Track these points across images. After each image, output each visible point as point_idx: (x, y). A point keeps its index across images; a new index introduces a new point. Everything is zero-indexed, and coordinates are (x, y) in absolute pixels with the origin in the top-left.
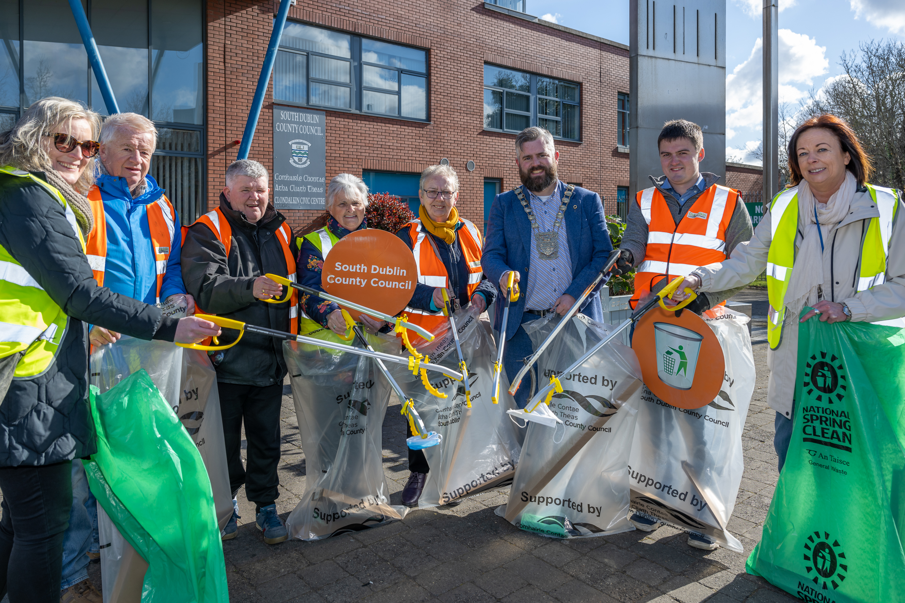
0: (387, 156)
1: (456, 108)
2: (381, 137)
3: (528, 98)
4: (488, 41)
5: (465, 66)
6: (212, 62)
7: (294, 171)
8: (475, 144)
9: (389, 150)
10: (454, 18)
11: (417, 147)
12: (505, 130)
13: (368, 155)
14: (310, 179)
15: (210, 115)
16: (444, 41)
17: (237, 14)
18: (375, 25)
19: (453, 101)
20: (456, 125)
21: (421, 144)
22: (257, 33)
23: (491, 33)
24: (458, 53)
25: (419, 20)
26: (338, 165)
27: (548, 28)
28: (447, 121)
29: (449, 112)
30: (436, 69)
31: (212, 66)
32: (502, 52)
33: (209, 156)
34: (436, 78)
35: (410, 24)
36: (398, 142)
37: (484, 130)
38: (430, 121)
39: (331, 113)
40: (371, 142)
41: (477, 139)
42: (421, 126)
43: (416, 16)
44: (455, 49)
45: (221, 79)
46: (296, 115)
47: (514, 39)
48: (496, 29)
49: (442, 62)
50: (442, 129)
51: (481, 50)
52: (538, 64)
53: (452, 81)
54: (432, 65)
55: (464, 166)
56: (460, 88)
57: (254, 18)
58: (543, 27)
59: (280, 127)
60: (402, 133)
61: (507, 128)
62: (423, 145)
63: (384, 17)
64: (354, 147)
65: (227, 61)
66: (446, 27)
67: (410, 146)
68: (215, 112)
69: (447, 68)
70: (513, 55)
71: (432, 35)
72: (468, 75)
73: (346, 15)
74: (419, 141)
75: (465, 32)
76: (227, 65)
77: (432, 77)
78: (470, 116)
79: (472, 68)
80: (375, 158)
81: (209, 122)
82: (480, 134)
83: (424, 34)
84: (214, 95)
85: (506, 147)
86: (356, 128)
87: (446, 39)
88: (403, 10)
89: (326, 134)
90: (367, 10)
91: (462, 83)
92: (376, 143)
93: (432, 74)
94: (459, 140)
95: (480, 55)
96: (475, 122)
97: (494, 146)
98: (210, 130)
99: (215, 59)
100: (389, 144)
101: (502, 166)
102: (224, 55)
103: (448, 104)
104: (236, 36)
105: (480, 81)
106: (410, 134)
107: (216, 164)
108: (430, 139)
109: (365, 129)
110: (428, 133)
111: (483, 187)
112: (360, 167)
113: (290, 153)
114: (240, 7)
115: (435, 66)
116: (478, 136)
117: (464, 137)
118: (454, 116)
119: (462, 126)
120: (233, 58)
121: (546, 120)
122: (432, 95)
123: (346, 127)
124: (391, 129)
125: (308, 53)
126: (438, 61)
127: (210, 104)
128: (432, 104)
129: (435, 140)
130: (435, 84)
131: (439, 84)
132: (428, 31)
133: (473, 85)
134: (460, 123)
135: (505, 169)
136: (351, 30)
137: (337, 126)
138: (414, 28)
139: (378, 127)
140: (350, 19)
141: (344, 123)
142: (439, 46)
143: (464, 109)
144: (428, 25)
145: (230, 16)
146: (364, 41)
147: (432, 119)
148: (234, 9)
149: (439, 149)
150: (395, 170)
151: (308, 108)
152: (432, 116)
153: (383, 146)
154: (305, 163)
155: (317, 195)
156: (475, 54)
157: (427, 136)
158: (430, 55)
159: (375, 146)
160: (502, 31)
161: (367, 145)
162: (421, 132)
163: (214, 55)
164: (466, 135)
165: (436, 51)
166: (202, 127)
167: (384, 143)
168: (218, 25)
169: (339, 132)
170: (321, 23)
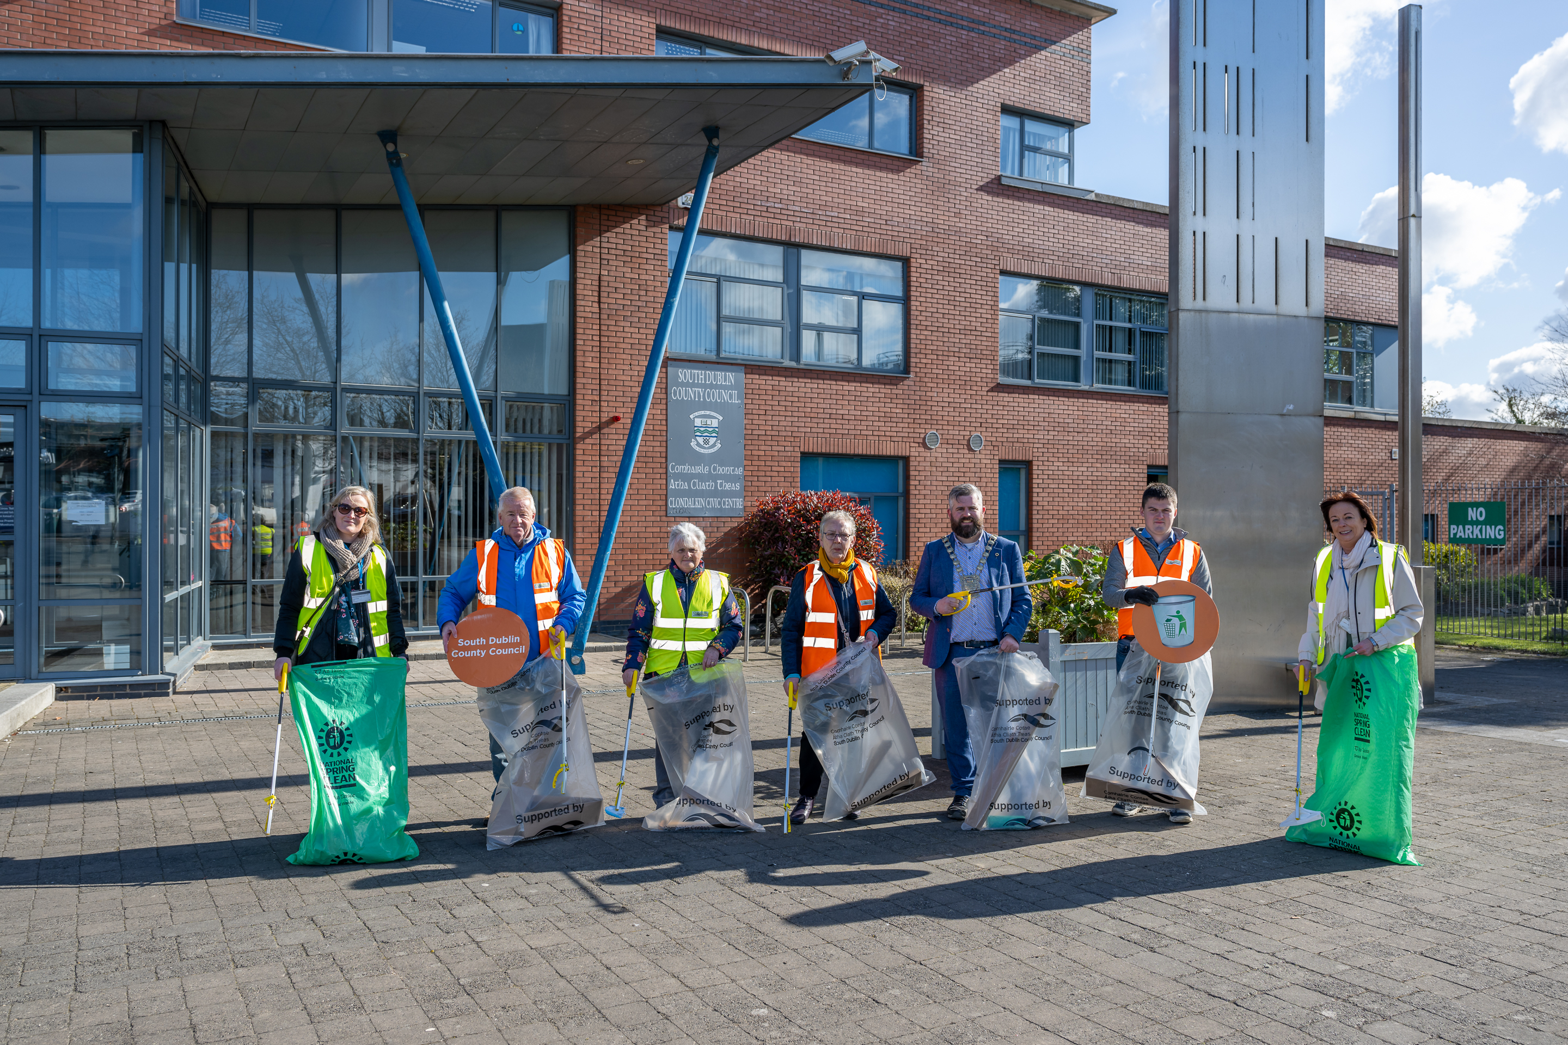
0: (838, 431)
1: (951, 349)
2: (830, 401)
3: (1077, 326)
4: (1007, 237)
5: (967, 281)
6: (582, 303)
7: (698, 459)
8: (984, 407)
9: (843, 422)
10: (950, 205)
11: (888, 415)
12: (1037, 381)
13: (809, 430)
14: (721, 470)
15: (578, 380)
16: (932, 244)
17: (617, 230)
18: (822, 228)
19: (946, 339)
20: (953, 377)
21: (893, 410)
22: (645, 255)
23: (1013, 224)
24: (956, 261)
25: (892, 214)
26: (763, 448)
27: (1113, 207)
28: (937, 371)
29: (940, 358)
30: (919, 289)
31: (582, 308)
32: (1031, 254)
33: (577, 440)
34: (918, 304)
35: (877, 221)
36: (857, 408)
37: (999, 384)
38: (908, 373)
39: (753, 368)
40: (814, 410)
41: (988, 398)
42: (893, 382)
43: (887, 208)
44: (951, 256)
45: (595, 327)
46: (700, 374)
47: (1053, 231)
48: (1021, 217)
49: (930, 276)
50: (929, 385)
51: (995, 253)
52: (1094, 268)
53: (945, 307)
54: (912, 284)
55: (965, 442)
56: (959, 318)
57: (642, 233)
58: (1104, 206)
59: (678, 394)
60: (863, 394)
61: (1039, 377)
62: (898, 411)
63: (836, 214)
64: (788, 419)
65: (603, 300)
66: (935, 221)
67: (876, 414)
68: (586, 375)
69: (937, 287)
70: (1051, 257)
71: (912, 236)
72: (973, 296)
73: (777, 216)
74: (891, 405)
75: (968, 226)
76: (602, 306)
77: (913, 303)
78: (976, 361)
79: (979, 283)
80: (820, 435)
81: (578, 391)
82: (992, 390)
83: (900, 234)
84: (584, 351)
85: (1037, 410)
86: (791, 389)
87: (935, 239)
88: (866, 200)
89: (746, 401)
90: (809, 206)
91: (963, 309)
92: (822, 411)
93: (913, 298)
94: (956, 400)
95: (994, 262)
96: (984, 371)
97: (1016, 409)
98: (579, 402)
99: (587, 298)
100: (841, 412)
101: (1030, 441)
102: (599, 292)
103: (938, 343)
104: (615, 263)
105: (992, 303)
106: (875, 395)
107: (586, 452)
108: (908, 402)
109: (805, 390)
110: (905, 392)
111: (997, 476)
112: (797, 449)
113: (693, 432)
114: (621, 219)
115: (918, 284)
116: (990, 394)
117: (965, 396)
118: (948, 363)
119: (962, 378)
120: (611, 295)
121: (1110, 361)
122: (913, 331)
123: (776, 388)
124: (845, 388)
125: (719, 280)
126: (923, 275)
127: (579, 364)
128: (913, 346)
129: (917, 402)
130: (918, 313)
131: (923, 314)
132: (907, 230)
133: (981, 311)
134: (958, 373)
135: (1036, 445)
136: (783, 238)
137: (762, 387)
138: (883, 227)
139: (825, 386)
140: (783, 222)
141: (773, 383)
142: (924, 252)
143: (964, 351)
144: (906, 221)
145: (608, 234)
146: (805, 253)
147: (912, 369)
148: (614, 224)
149: (922, 417)
150: (852, 452)
151: (718, 363)
152: (913, 365)
153: (833, 416)
154: (714, 446)
155: (731, 494)
156: (984, 260)
157: (903, 397)
158: (909, 267)
159: (820, 416)
160: (1031, 219)
161: (807, 415)
162: (894, 391)
163: (586, 292)
164: (968, 392)
165: (919, 261)
166: (568, 398)
167: (834, 411)
168: (590, 249)
169: (765, 397)
170: (738, 232)
